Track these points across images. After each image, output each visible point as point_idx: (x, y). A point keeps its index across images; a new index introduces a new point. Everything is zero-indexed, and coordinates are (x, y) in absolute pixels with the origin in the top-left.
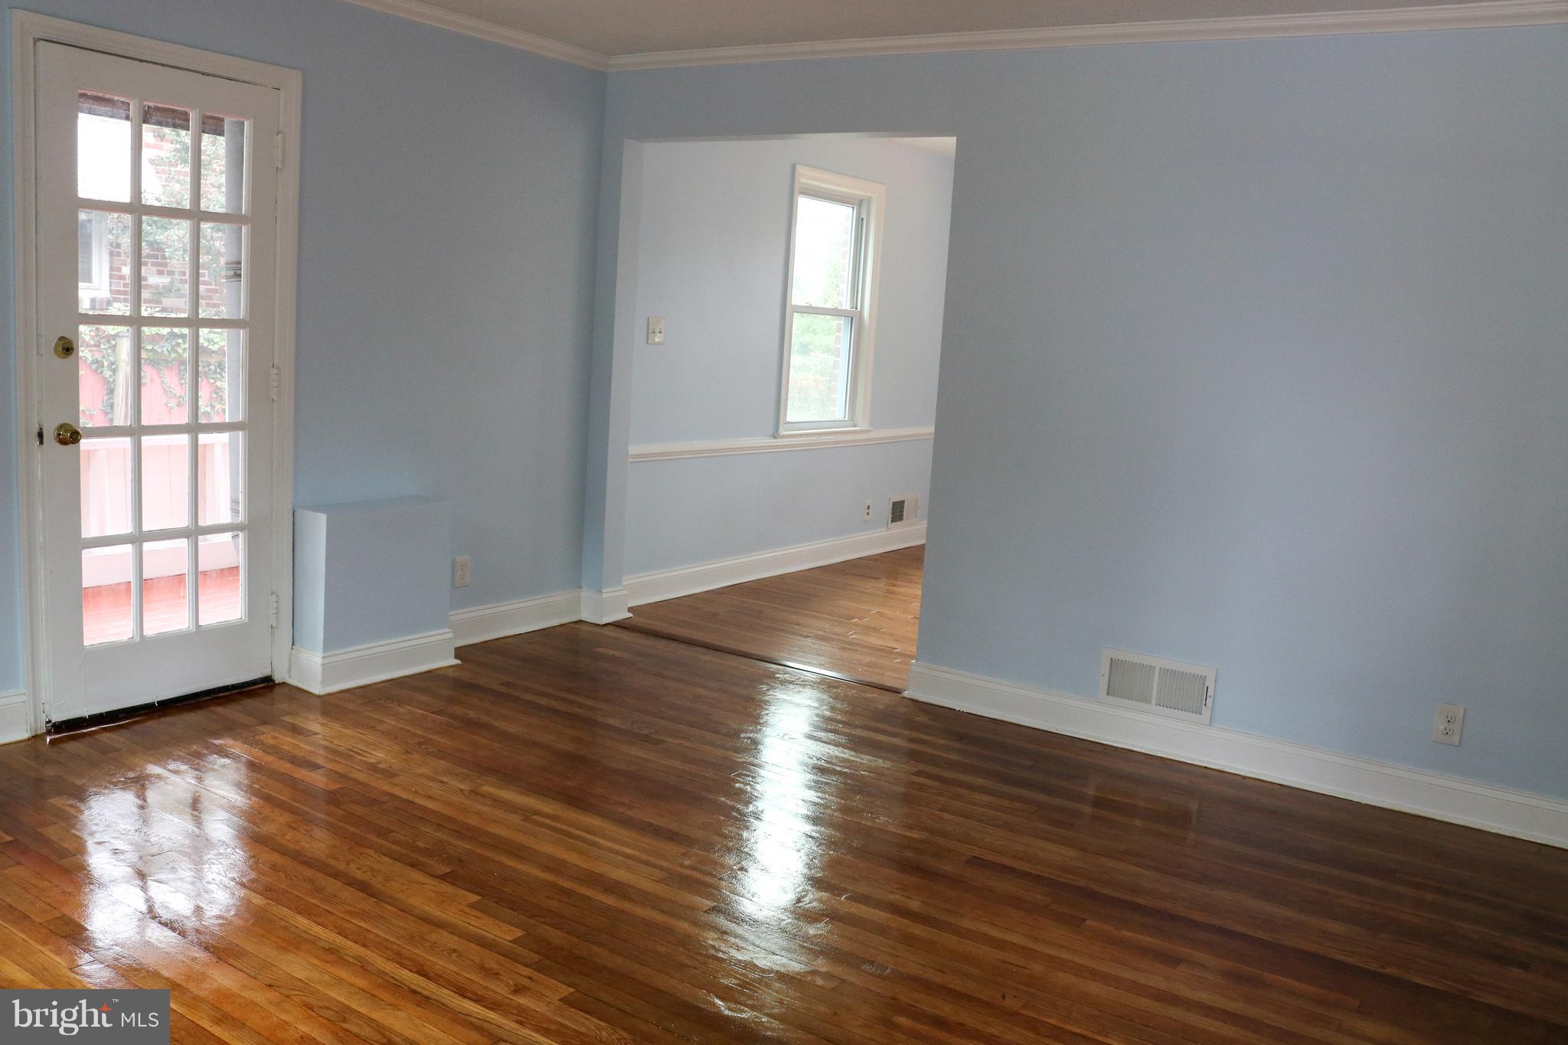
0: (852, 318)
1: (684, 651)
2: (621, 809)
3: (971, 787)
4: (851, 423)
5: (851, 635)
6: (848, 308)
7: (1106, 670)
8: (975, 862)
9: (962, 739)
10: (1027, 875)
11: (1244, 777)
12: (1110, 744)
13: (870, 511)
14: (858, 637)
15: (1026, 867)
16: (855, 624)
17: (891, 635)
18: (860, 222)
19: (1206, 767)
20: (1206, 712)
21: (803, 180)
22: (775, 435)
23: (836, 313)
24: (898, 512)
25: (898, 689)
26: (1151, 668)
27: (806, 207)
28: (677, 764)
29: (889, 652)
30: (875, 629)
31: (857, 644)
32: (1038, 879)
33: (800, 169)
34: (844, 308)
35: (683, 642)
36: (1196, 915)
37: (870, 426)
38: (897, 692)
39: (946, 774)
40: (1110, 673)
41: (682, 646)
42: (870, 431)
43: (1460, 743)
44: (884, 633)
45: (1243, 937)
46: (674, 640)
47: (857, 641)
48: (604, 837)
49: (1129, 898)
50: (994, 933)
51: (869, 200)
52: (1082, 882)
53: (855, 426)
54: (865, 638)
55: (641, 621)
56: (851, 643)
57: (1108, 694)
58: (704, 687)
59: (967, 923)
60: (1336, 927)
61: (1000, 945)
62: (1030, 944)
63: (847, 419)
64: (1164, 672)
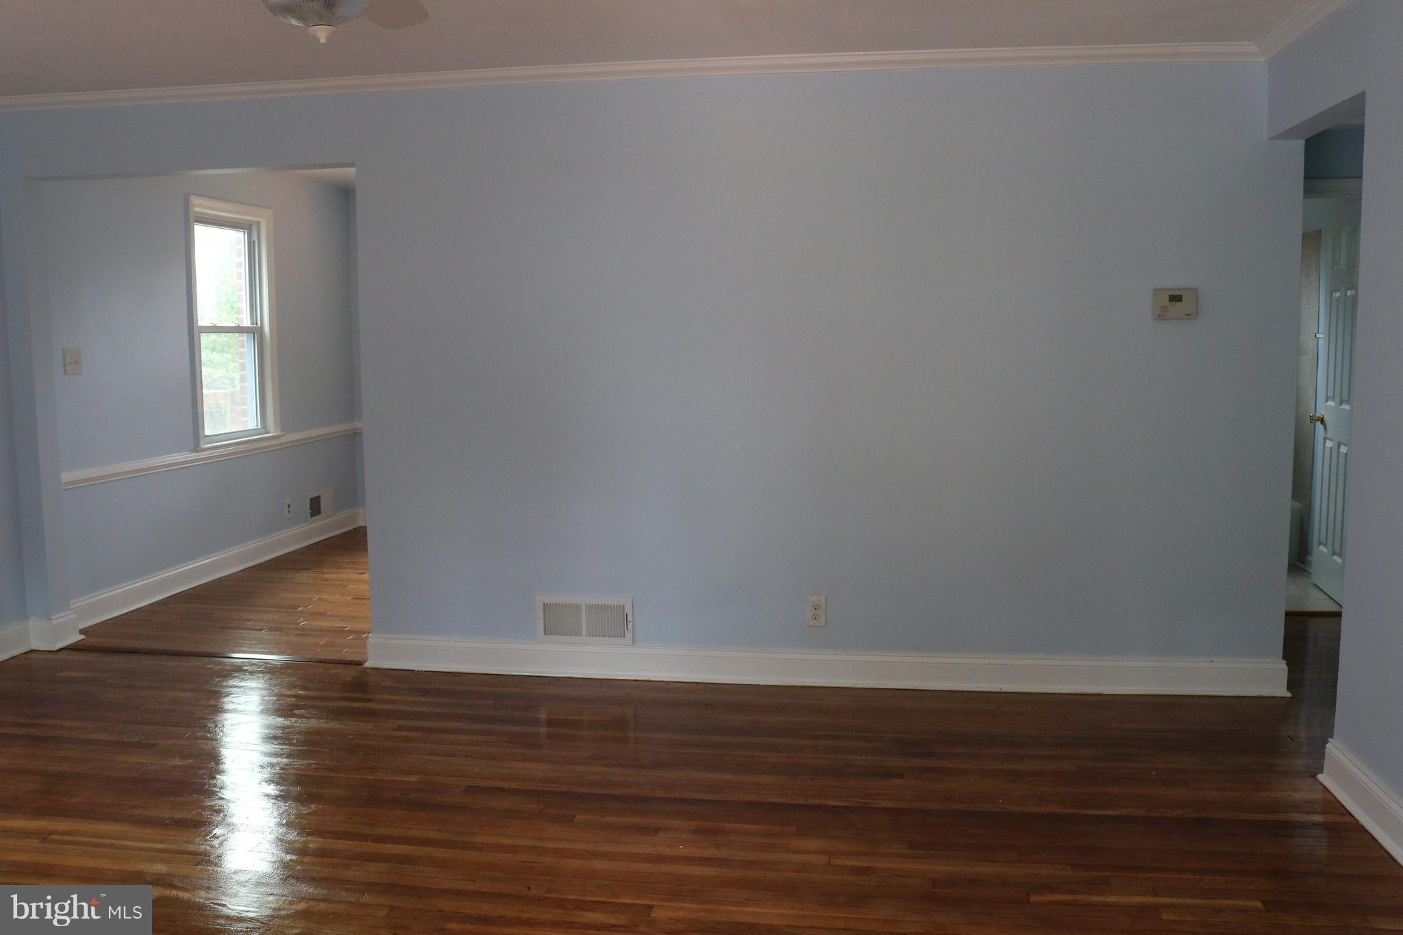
0: (254, 333)
1: (148, 662)
2: (137, 812)
3: (448, 731)
4: (263, 430)
5: (301, 622)
6: (249, 325)
7: (540, 614)
8: (470, 790)
9: (427, 693)
10: (516, 792)
11: (667, 682)
12: (553, 675)
13: (291, 509)
14: (308, 623)
15: (514, 785)
16: (301, 612)
17: (337, 616)
18: (251, 245)
19: (635, 680)
20: (629, 635)
21: (196, 209)
22: (196, 448)
23: (239, 330)
24: (315, 507)
25: (360, 661)
26: (578, 607)
27: (202, 233)
28: (177, 762)
29: (340, 631)
30: (321, 614)
31: (311, 629)
32: (527, 793)
33: (194, 200)
34: (245, 325)
35: (145, 653)
36: (660, 793)
37: (282, 432)
38: (360, 664)
39: (424, 724)
40: (545, 617)
41: (145, 657)
42: (282, 436)
43: (826, 623)
44: (332, 616)
45: (700, 801)
46: (134, 653)
47: (308, 627)
48: (129, 839)
49: (604, 791)
50: (506, 841)
51: (258, 223)
52: (564, 788)
53: (267, 433)
54: (313, 623)
55: (94, 641)
56: (303, 629)
57: (545, 634)
58: (181, 690)
59: (480, 839)
60: (766, 779)
61: (513, 849)
62: (538, 844)
63: (259, 427)
64: (590, 608)
